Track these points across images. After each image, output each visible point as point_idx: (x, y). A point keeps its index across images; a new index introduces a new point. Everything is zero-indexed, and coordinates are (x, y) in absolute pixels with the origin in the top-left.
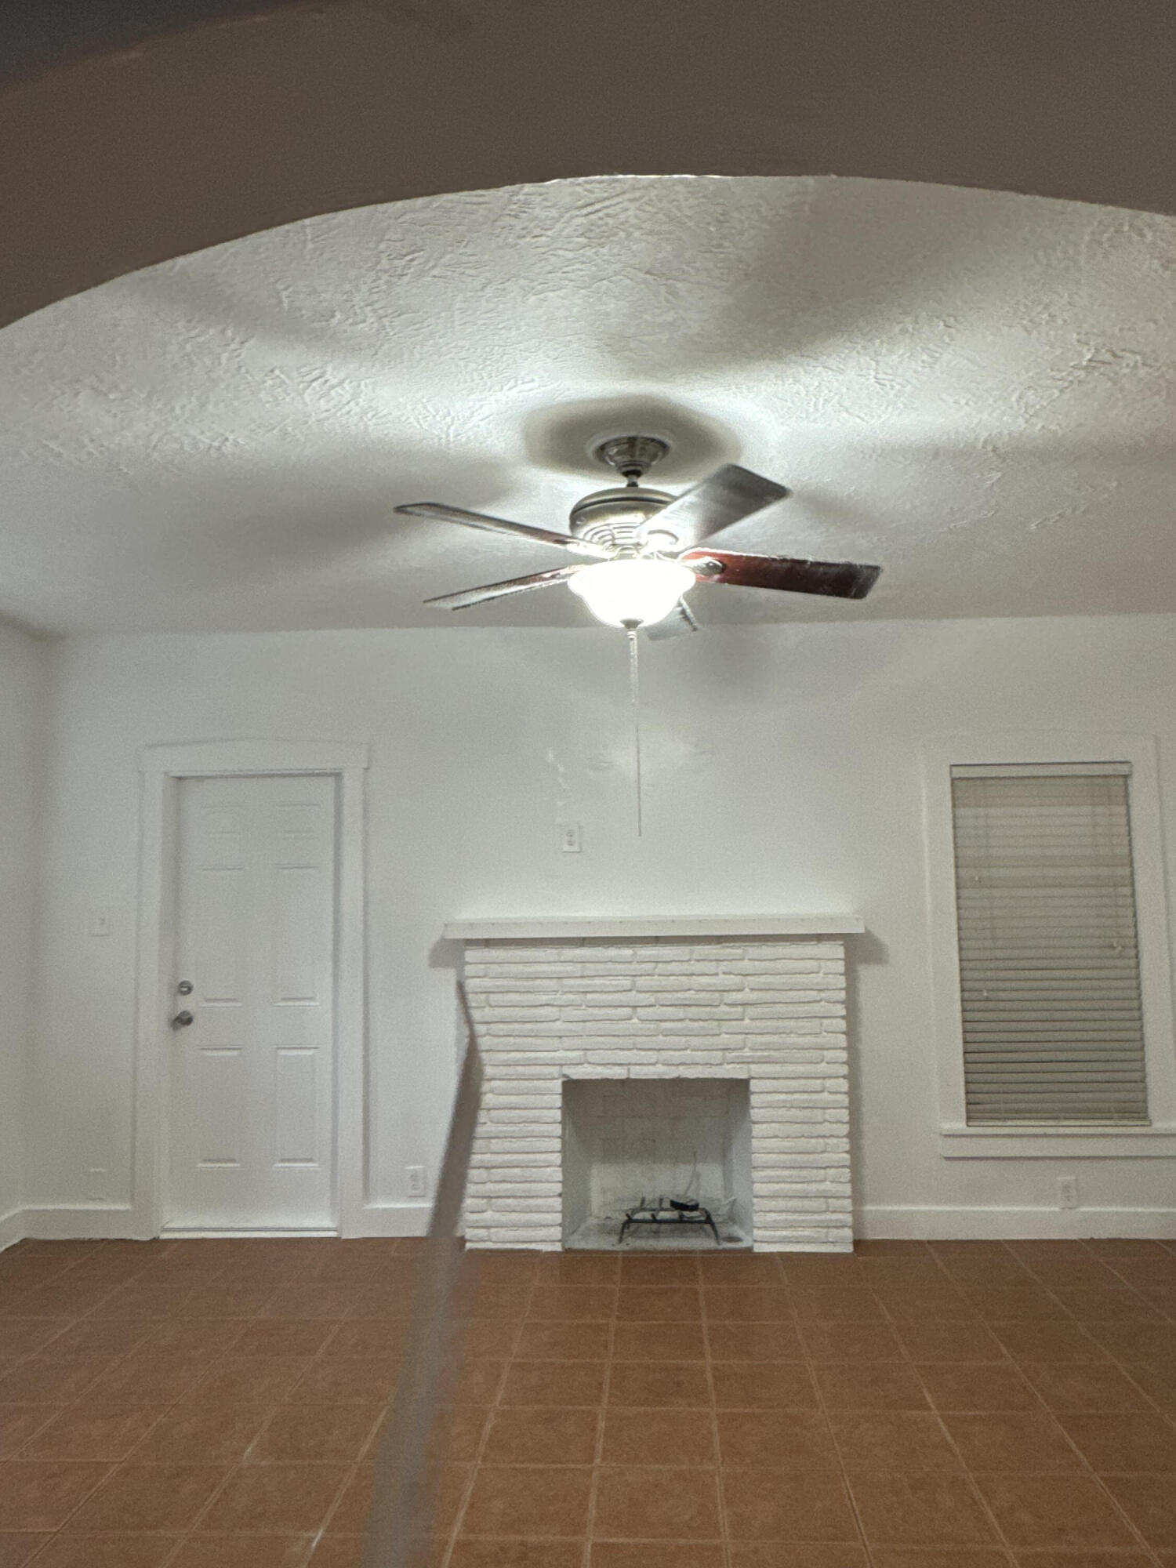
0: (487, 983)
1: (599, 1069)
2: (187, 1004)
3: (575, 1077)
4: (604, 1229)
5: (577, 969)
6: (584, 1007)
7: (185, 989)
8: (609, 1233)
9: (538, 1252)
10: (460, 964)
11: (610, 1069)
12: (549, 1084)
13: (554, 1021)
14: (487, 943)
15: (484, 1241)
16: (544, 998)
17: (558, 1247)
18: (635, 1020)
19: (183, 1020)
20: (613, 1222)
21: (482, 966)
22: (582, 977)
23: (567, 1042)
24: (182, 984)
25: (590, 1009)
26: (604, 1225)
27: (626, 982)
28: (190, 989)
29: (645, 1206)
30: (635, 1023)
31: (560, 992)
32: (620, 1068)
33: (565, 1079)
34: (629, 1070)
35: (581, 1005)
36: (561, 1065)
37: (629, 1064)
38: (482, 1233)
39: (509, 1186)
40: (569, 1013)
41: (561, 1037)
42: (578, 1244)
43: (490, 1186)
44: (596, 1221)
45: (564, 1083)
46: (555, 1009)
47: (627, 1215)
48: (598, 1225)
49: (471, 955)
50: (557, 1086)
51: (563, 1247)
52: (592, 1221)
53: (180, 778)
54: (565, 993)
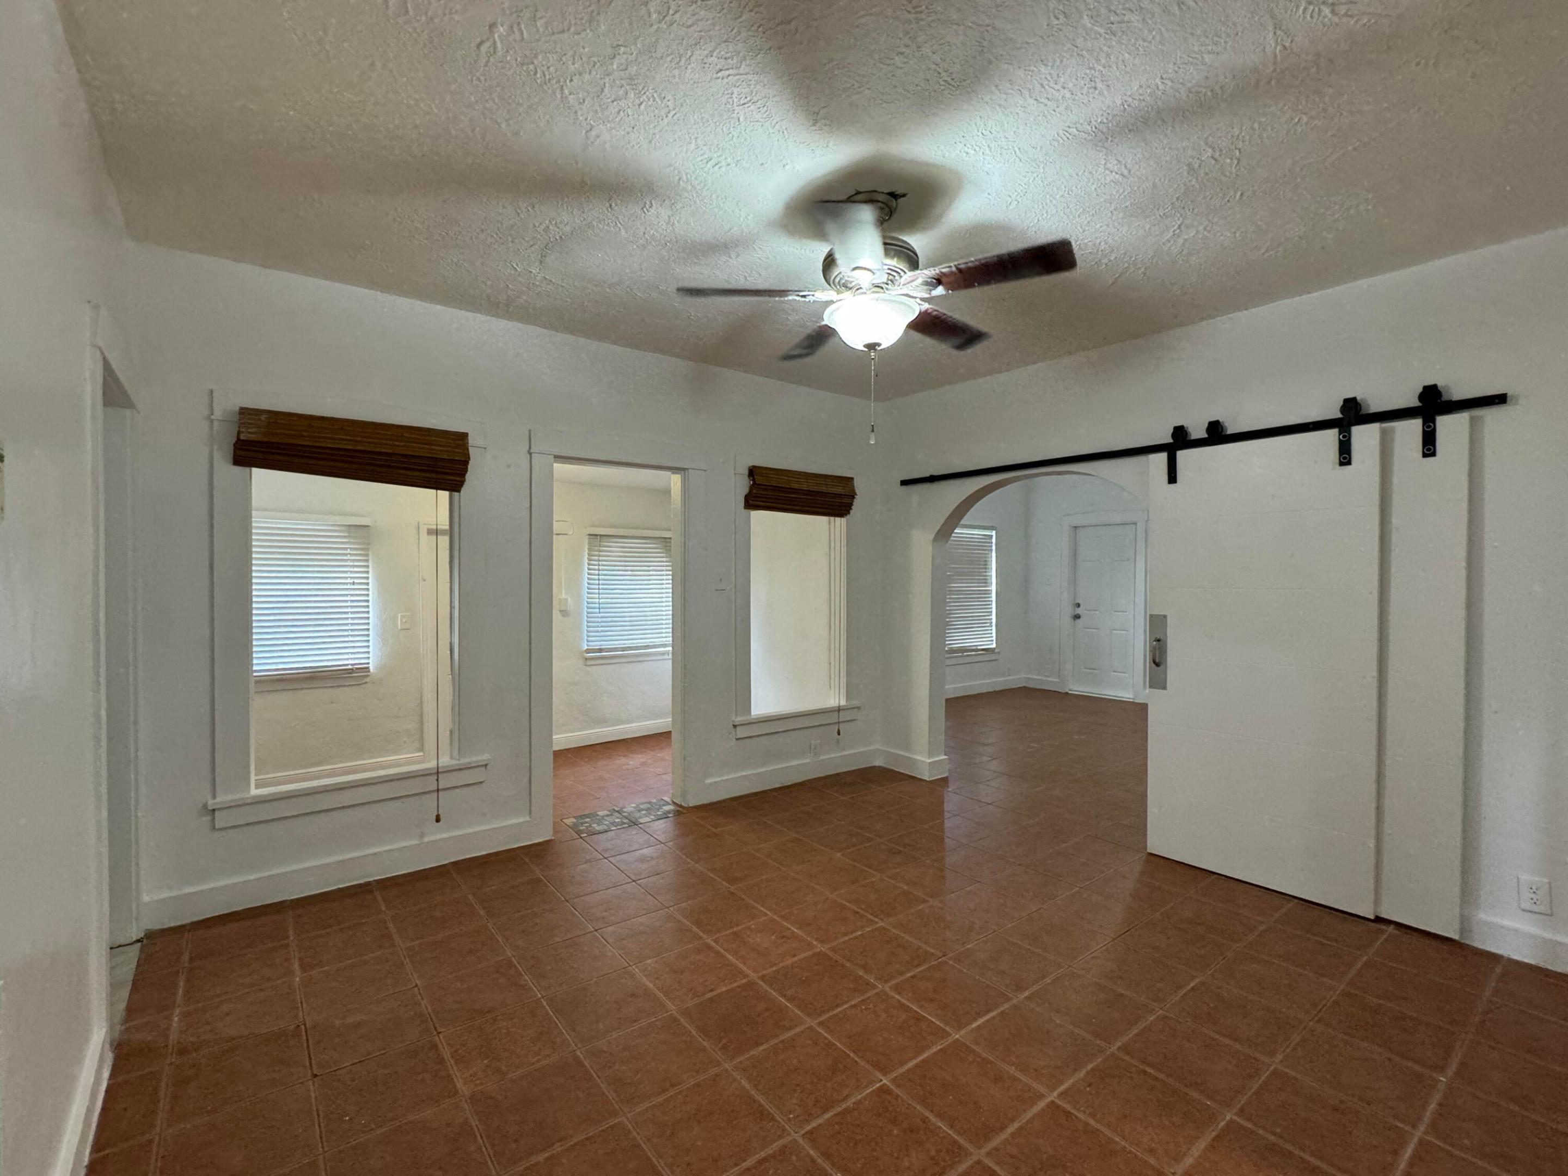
2: (1079, 611)
7: (1078, 606)
19: (1077, 617)
24: (1076, 604)
53: (1076, 527)
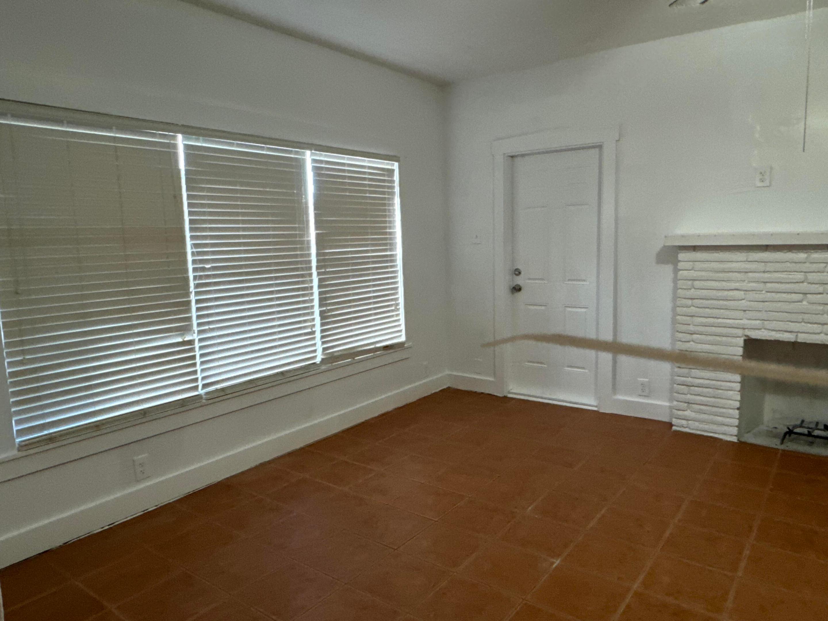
0: (693, 274)
1: (773, 333)
2: (519, 281)
3: (754, 337)
4: (771, 434)
5: (761, 267)
6: (763, 292)
7: (518, 273)
8: (775, 436)
9: (721, 440)
10: (675, 262)
11: (783, 334)
12: (734, 340)
13: (741, 300)
14: (695, 248)
15: (685, 427)
16: (733, 285)
17: (734, 439)
18: (805, 303)
19: (517, 289)
20: (778, 431)
21: (691, 263)
22: (764, 272)
23: (750, 314)
24: (517, 270)
25: (768, 294)
26: (772, 431)
27: (800, 276)
28: (520, 273)
29: (803, 425)
30: (804, 305)
31: (746, 281)
32: (790, 334)
33: (746, 338)
34: (797, 335)
35: (762, 291)
36: (744, 329)
37: (798, 332)
38: (684, 422)
39: (701, 398)
40: (752, 295)
41: (745, 311)
42: (750, 439)
43: (689, 396)
44: (766, 428)
45: (745, 341)
46: (742, 293)
47: (788, 428)
48: (767, 430)
49: (682, 256)
50: (741, 342)
51: (738, 440)
52: (763, 428)
53: (512, 157)
54: (749, 282)
